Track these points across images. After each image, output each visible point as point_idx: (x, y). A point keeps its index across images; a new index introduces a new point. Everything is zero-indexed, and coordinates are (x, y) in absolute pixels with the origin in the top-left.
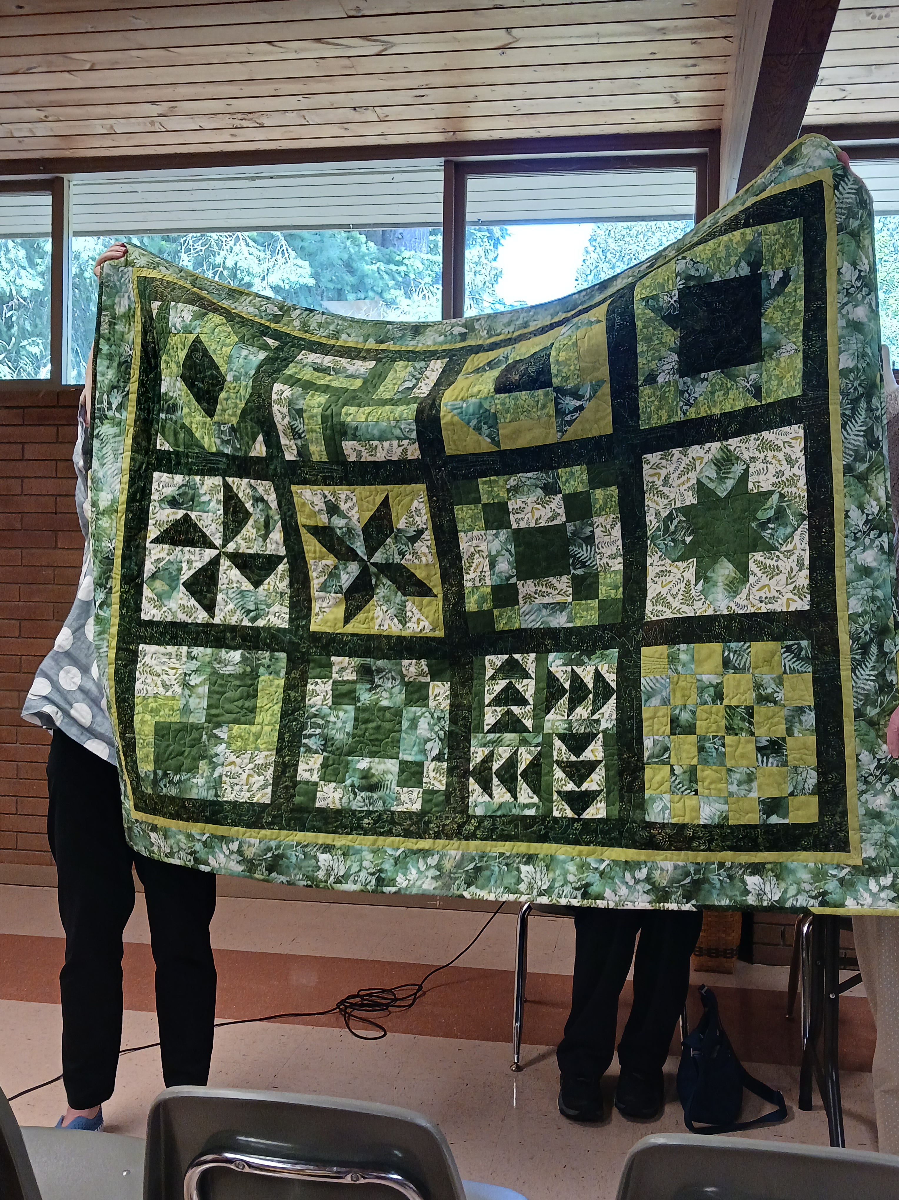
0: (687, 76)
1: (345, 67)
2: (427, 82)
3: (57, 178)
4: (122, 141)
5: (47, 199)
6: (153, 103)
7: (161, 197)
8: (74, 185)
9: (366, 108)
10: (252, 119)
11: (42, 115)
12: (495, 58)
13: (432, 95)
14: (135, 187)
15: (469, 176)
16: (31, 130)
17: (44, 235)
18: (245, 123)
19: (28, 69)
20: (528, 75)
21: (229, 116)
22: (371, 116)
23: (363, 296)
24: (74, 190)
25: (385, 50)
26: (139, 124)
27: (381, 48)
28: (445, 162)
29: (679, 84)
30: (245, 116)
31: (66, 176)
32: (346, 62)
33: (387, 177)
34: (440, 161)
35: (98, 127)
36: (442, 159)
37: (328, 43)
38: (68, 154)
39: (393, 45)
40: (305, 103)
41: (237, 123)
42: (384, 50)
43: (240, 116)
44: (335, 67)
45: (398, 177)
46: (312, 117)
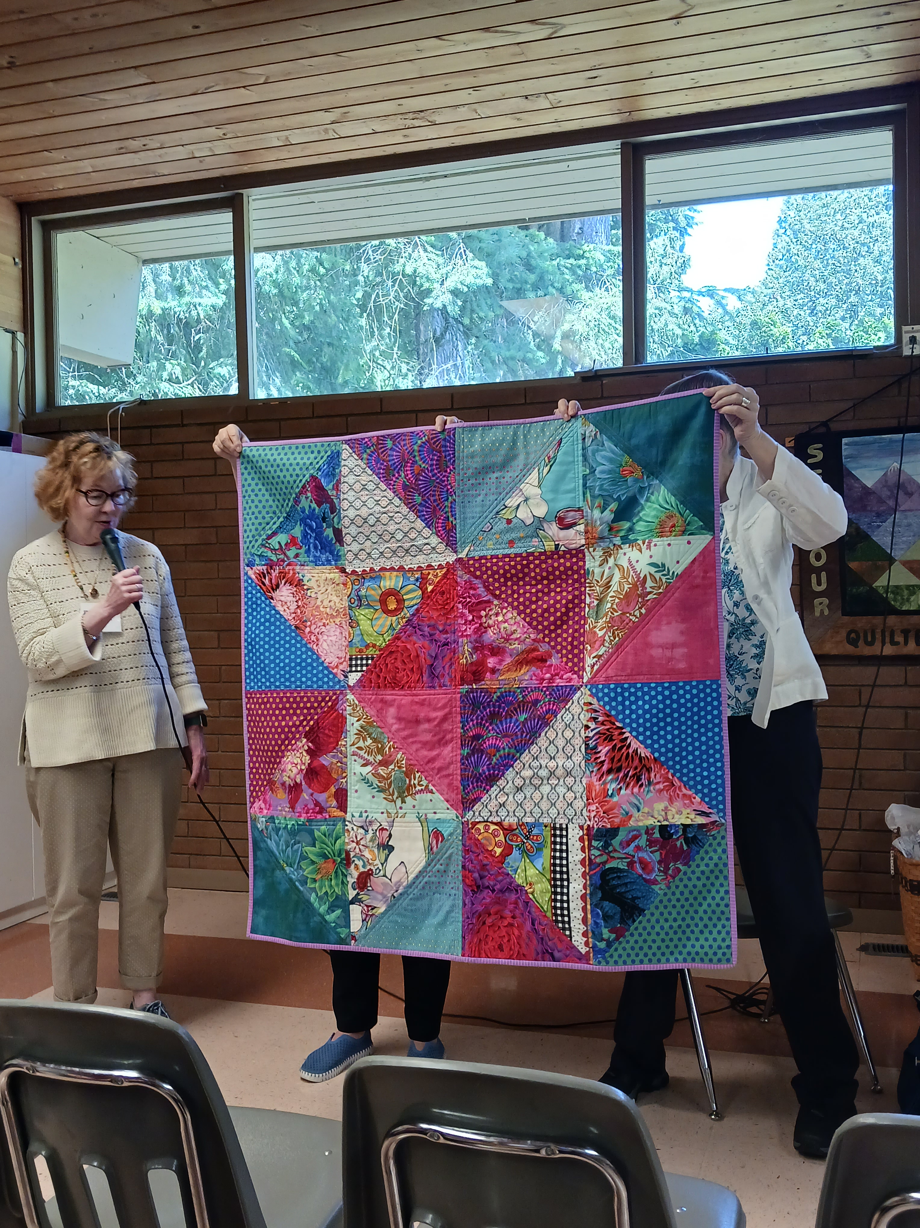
0: (878, 26)
1: (515, 55)
2: (599, 63)
3: (237, 194)
4: (297, 151)
5: (227, 217)
6: (326, 110)
7: (338, 205)
8: (254, 200)
9: (538, 95)
10: (423, 118)
11: (220, 133)
12: (669, 29)
13: (606, 75)
14: (313, 197)
15: (647, 157)
16: (211, 149)
17: (226, 253)
18: (417, 123)
19: (206, 89)
20: (706, 43)
21: (400, 116)
22: (543, 103)
23: (543, 294)
24: (253, 205)
25: (555, 32)
26: (313, 133)
27: (551, 31)
28: (622, 144)
29: (869, 35)
30: (416, 115)
31: (245, 192)
32: (517, 49)
33: (563, 166)
34: (615, 145)
35: (274, 140)
36: (618, 142)
37: (496, 32)
38: (246, 169)
39: (564, 26)
40: (475, 96)
41: (409, 123)
42: (553, 33)
43: (411, 116)
44: (504, 56)
45: (573, 165)
46: (483, 110)
